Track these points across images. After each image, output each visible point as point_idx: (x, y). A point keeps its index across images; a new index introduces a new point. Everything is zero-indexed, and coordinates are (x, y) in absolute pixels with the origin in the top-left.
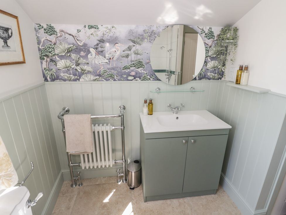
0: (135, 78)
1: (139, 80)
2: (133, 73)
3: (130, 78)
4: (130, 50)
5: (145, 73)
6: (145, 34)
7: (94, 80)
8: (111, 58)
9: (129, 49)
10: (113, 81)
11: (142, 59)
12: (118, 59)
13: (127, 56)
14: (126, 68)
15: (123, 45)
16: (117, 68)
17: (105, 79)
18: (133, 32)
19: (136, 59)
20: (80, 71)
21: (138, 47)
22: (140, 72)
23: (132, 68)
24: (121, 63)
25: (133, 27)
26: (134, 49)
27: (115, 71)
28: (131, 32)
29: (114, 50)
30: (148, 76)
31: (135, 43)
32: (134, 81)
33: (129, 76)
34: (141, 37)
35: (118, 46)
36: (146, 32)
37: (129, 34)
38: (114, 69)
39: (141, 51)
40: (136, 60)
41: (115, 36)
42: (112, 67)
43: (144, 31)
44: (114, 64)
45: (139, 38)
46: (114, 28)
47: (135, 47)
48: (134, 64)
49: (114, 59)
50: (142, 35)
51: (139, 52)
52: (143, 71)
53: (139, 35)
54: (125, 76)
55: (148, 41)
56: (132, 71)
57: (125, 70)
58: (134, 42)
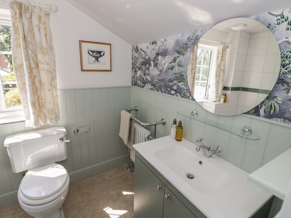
0: (176, 93)
1: (179, 96)
2: (175, 87)
3: (173, 92)
4: (175, 62)
5: (185, 89)
6: (189, 42)
7: (151, 89)
8: (162, 70)
9: (175, 60)
10: (160, 93)
11: (184, 72)
12: (166, 71)
13: (172, 68)
14: (170, 81)
15: (171, 57)
16: (164, 80)
17: (156, 90)
18: (179, 42)
19: (179, 71)
20: (145, 80)
21: (181, 58)
22: (181, 87)
23: (175, 82)
24: (168, 75)
25: (179, 36)
26: (178, 60)
27: (163, 83)
28: (177, 42)
29: (164, 62)
30: (188, 93)
31: (179, 54)
32: (174, 96)
33: (172, 90)
34: (185, 46)
35: (167, 58)
36: (190, 39)
37: (175, 44)
38: (162, 81)
39: (183, 62)
40: (179, 73)
41: (166, 48)
42: (161, 78)
43: (188, 38)
44: (163, 76)
45: (183, 48)
46: (166, 41)
47: (179, 58)
48: (176, 77)
49: (164, 71)
50: (186, 44)
51: (183, 63)
52: (183, 87)
53: (184, 44)
54: (169, 89)
55: (191, 50)
56: (175, 84)
57: (169, 83)
58: (179, 52)
